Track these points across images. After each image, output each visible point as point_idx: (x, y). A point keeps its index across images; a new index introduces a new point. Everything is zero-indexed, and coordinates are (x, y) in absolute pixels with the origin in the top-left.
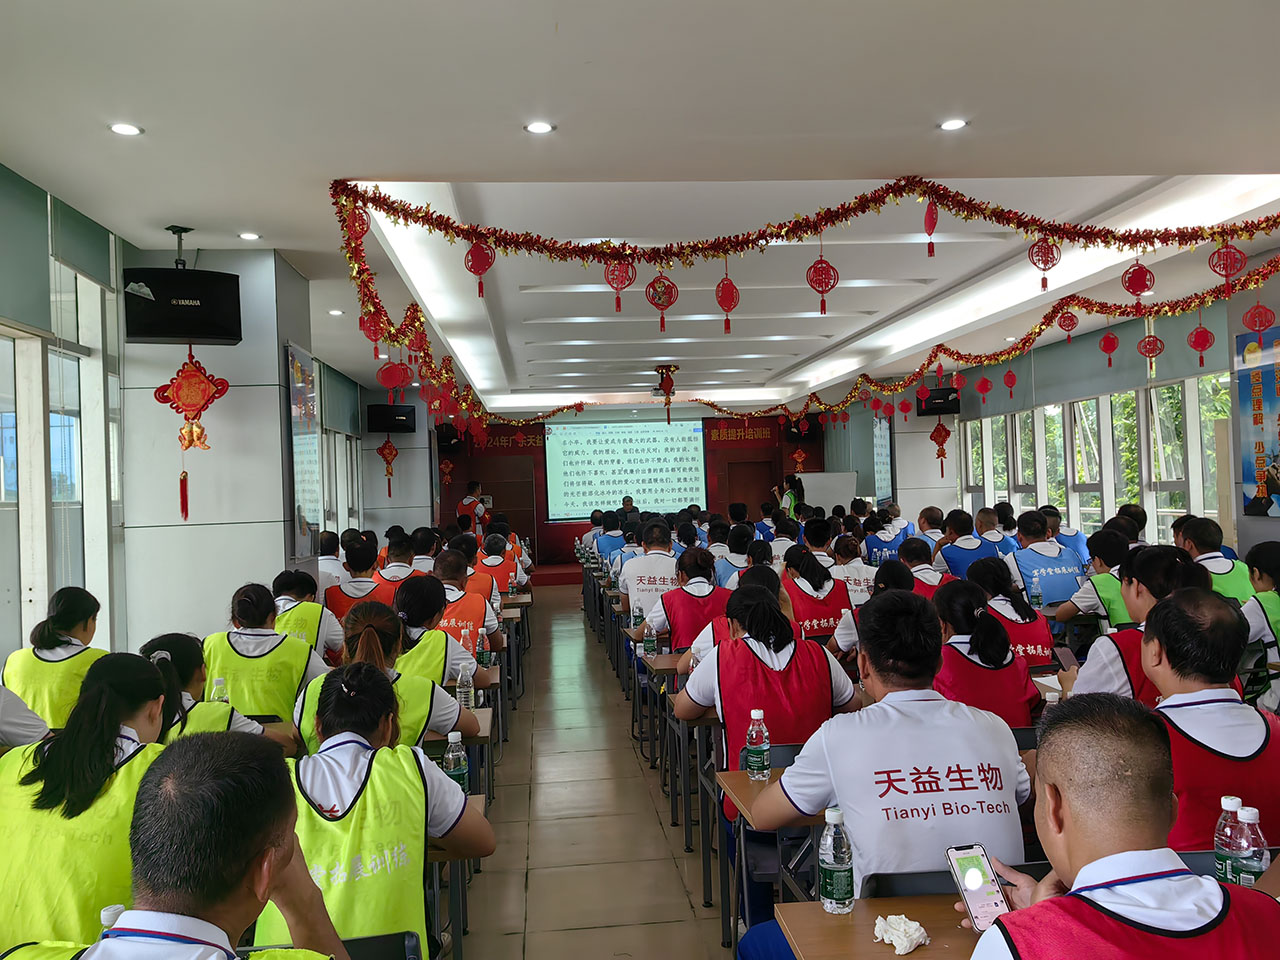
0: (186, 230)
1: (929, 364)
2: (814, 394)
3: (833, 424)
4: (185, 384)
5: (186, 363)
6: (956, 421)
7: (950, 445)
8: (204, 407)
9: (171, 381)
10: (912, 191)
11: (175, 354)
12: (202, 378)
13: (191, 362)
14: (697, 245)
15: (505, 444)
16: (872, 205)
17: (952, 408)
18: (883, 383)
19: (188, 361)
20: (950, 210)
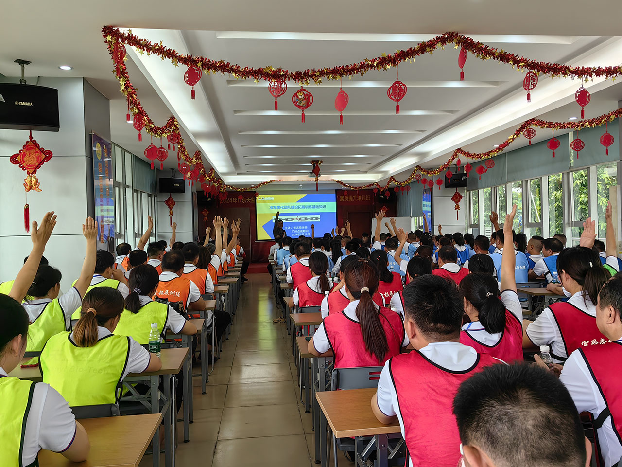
0: (27, 63)
1: (453, 159)
2: (392, 177)
3: (401, 192)
4: (27, 153)
5: (28, 141)
6: (465, 191)
7: (462, 203)
8: (39, 167)
9: (20, 151)
10: (451, 41)
11: (21, 135)
12: (37, 150)
13: (31, 140)
14: (323, 70)
15: (235, 202)
16: (428, 49)
17: (463, 184)
18: (429, 170)
19: (29, 140)
20: (474, 53)
